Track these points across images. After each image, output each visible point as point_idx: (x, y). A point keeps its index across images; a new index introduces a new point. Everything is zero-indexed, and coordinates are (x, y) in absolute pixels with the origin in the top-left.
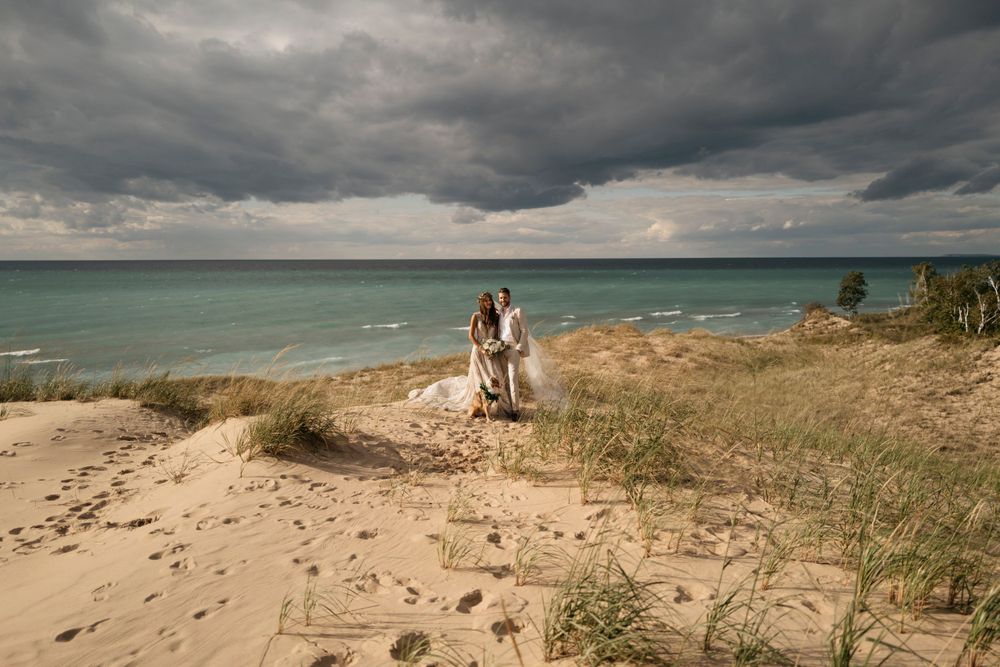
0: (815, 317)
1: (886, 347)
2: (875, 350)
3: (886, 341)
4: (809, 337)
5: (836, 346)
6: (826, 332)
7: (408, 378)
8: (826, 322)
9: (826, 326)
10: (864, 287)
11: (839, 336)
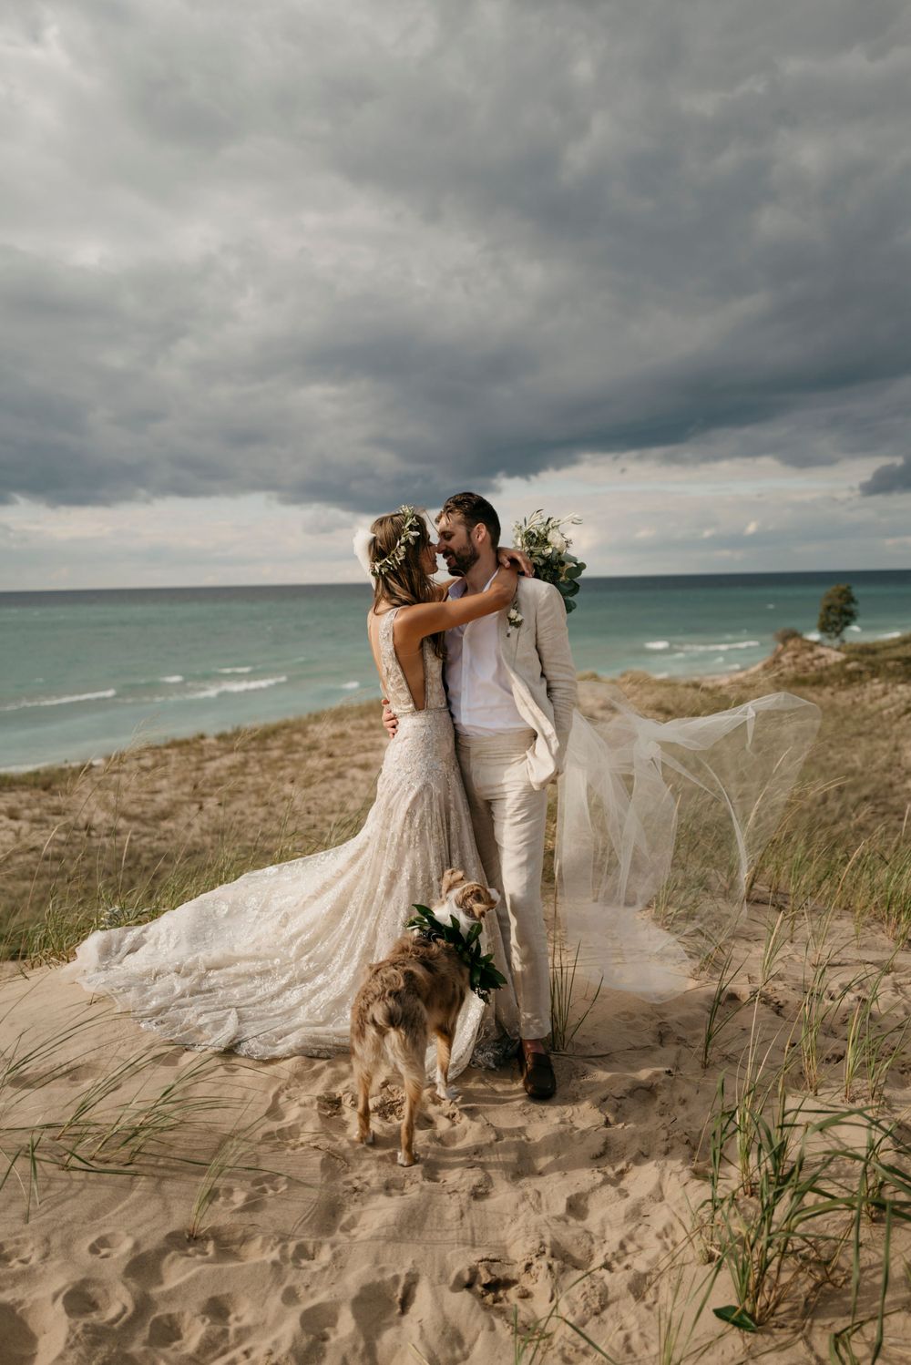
0: (794, 649)
1: (901, 688)
2: (885, 693)
3: (900, 679)
4: (791, 677)
5: (829, 690)
6: (812, 669)
7: (212, 759)
8: (809, 655)
9: (811, 661)
10: (853, 607)
11: (833, 676)
